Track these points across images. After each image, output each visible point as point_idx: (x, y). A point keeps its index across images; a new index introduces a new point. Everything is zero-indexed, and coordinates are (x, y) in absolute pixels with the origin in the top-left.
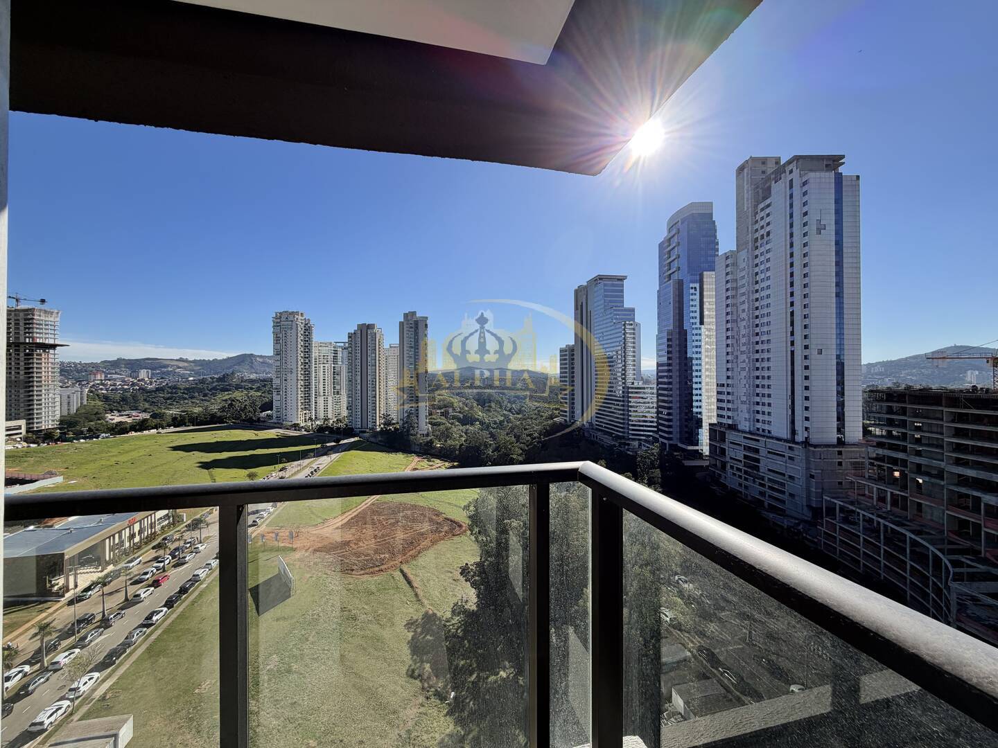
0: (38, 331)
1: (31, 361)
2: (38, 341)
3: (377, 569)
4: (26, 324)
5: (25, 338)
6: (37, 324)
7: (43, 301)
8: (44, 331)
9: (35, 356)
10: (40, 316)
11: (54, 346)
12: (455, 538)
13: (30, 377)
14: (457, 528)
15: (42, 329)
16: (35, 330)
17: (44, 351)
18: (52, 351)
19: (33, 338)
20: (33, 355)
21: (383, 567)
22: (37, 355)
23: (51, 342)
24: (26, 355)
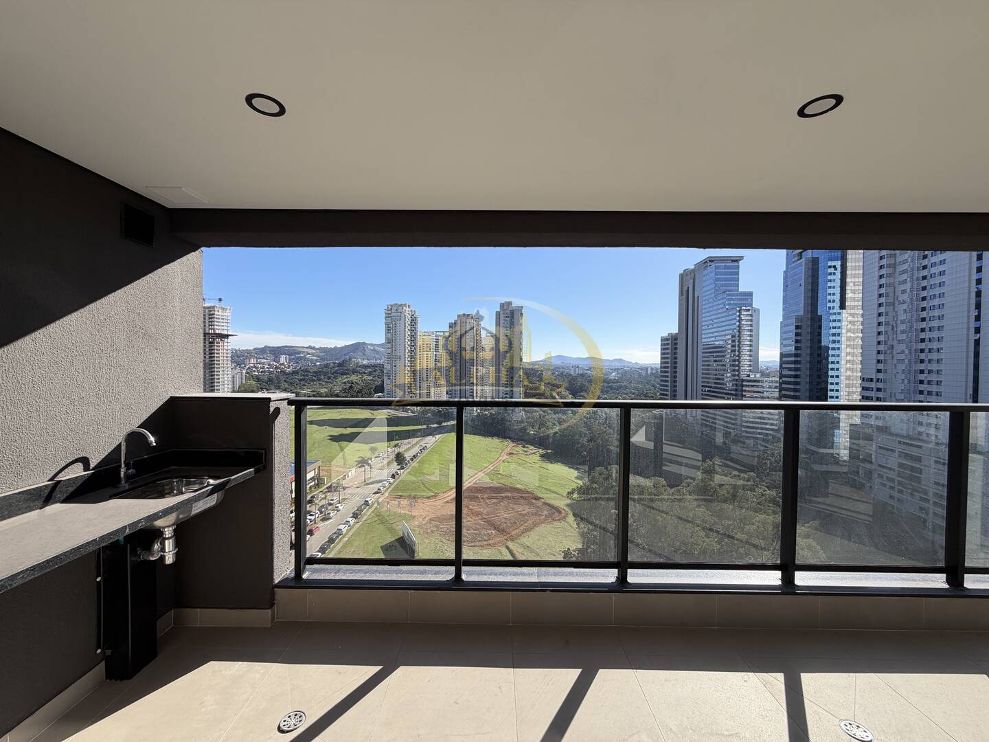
0: (217, 324)
1: (213, 348)
2: (217, 332)
3: (485, 543)
4: (210, 318)
5: (209, 329)
6: (217, 318)
7: (220, 300)
8: (221, 320)
9: (215, 344)
10: (218, 311)
11: (227, 336)
12: (556, 523)
13: (212, 361)
14: (557, 514)
15: (219, 322)
16: (215, 323)
17: (221, 340)
18: (226, 340)
19: (214, 329)
20: (213, 343)
21: (491, 542)
22: (217, 343)
23: (225, 332)
24: (210, 343)
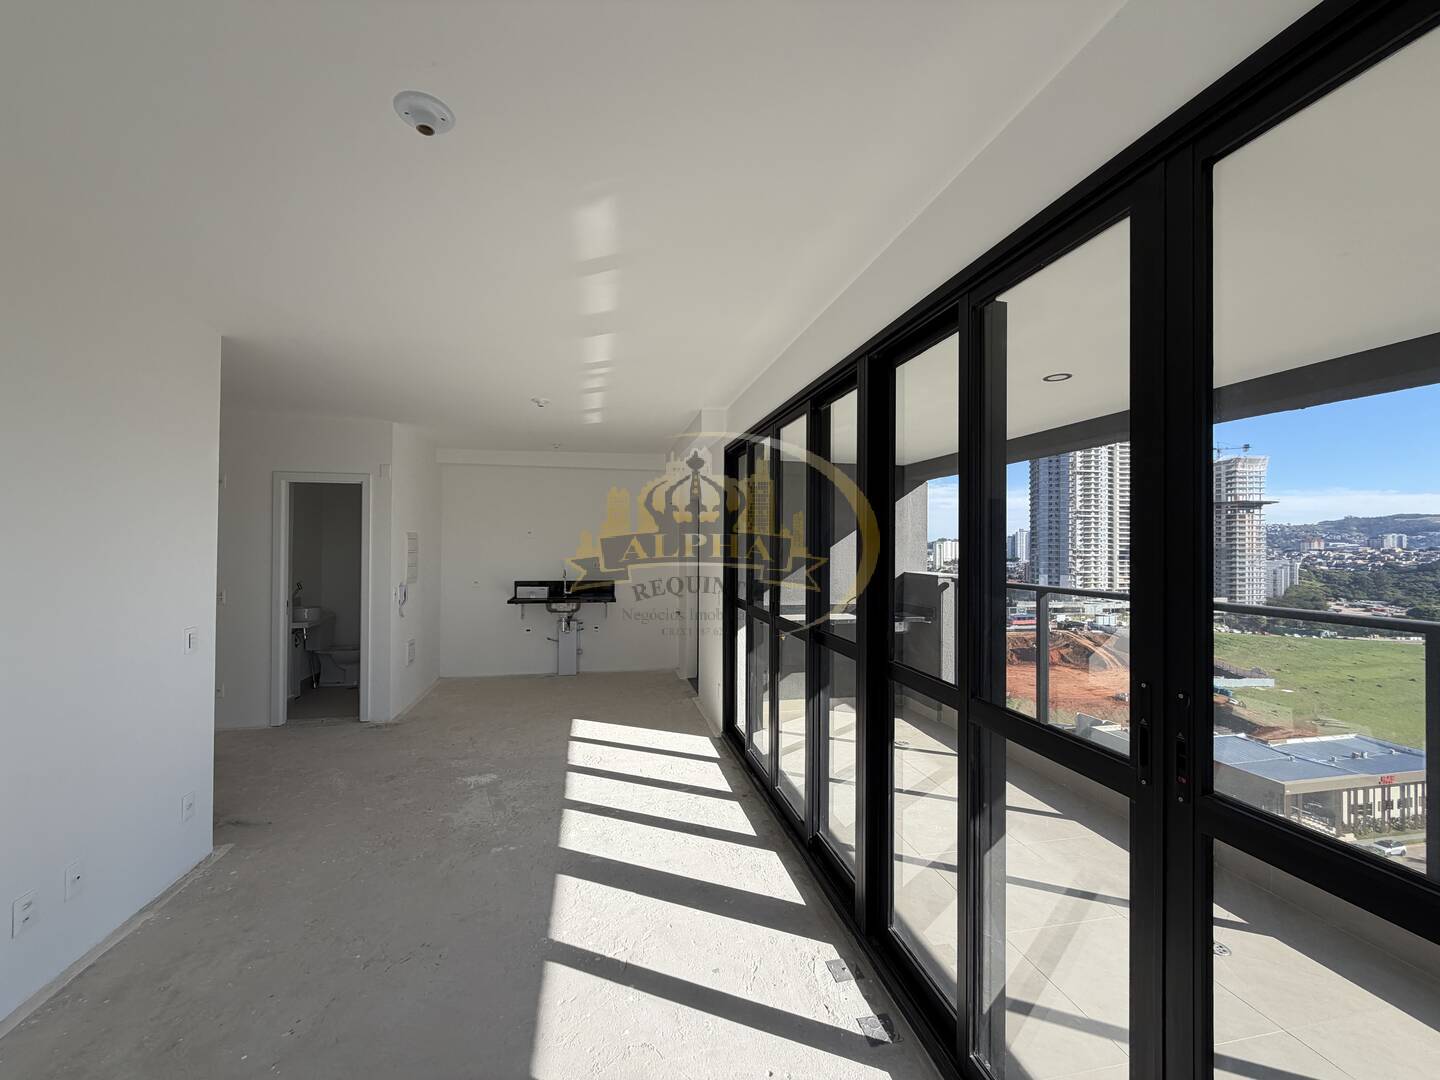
0: (1241, 486)
1: (1233, 525)
2: (1241, 499)
4: (1227, 479)
5: (1227, 496)
6: (1240, 477)
7: (1247, 447)
8: (1248, 486)
9: (1238, 519)
10: (1243, 467)
11: (1259, 505)
13: (1232, 545)
15: (1245, 483)
16: (1238, 491)
17: (1248, 512)
18: (1257, 511)
19: (1235, 495)
20: (1235, 517)
22: (1241, 517)
23: (1256, 499)
24: (1228, 517)
